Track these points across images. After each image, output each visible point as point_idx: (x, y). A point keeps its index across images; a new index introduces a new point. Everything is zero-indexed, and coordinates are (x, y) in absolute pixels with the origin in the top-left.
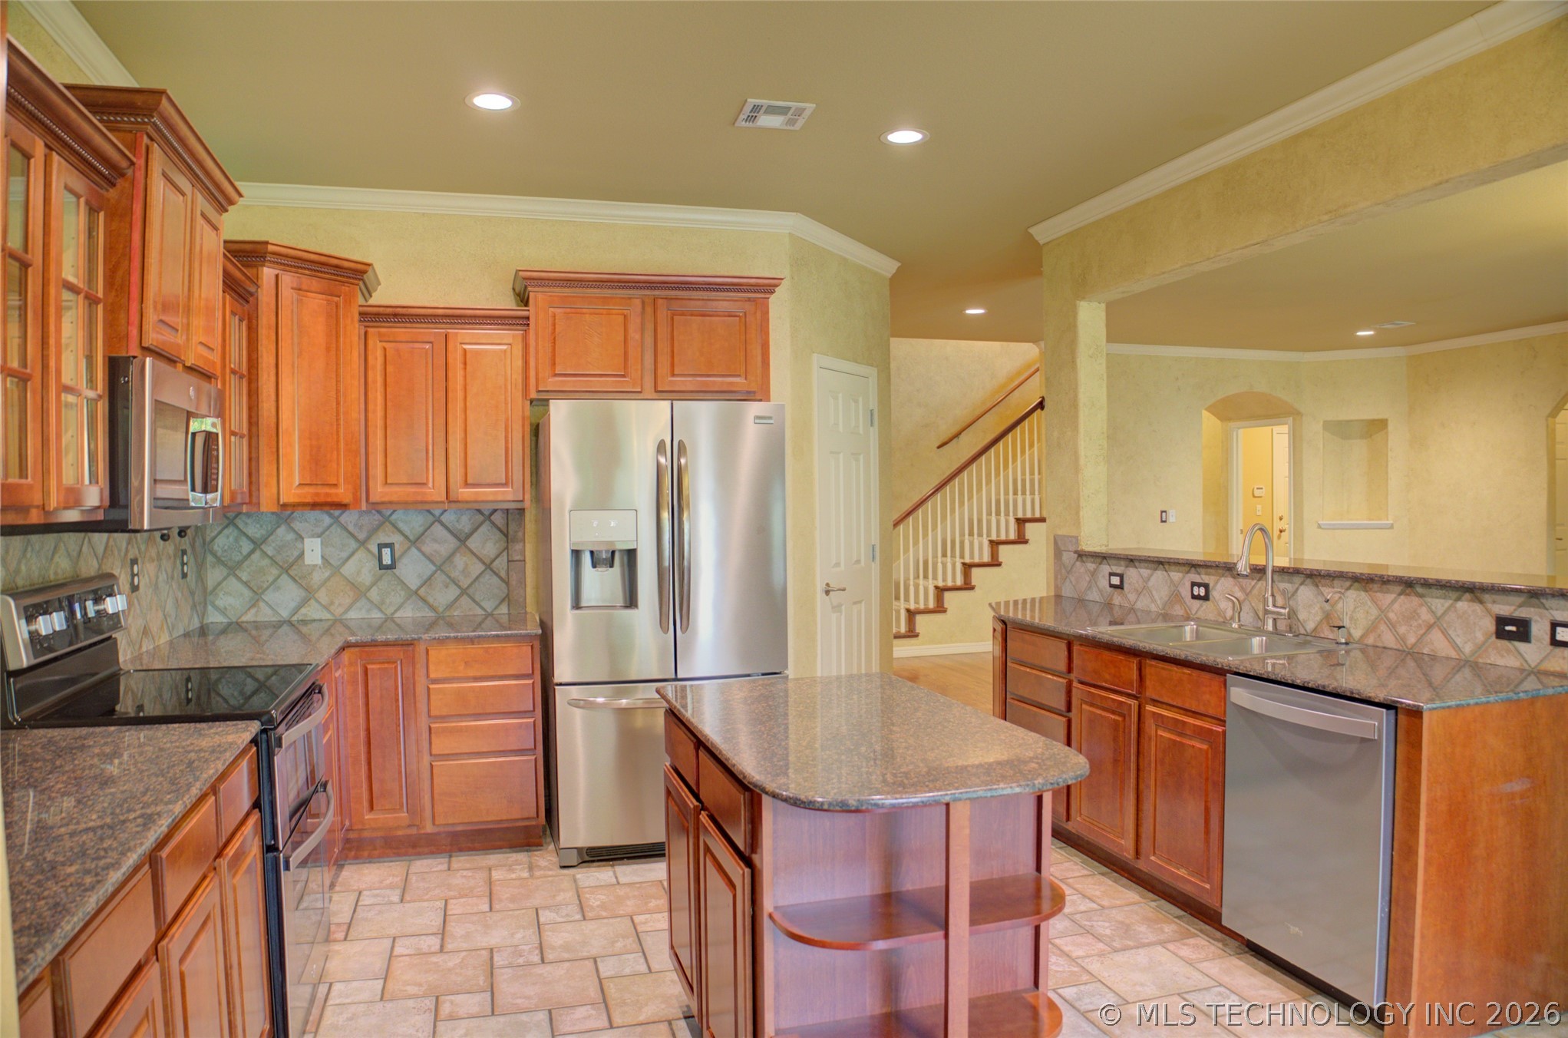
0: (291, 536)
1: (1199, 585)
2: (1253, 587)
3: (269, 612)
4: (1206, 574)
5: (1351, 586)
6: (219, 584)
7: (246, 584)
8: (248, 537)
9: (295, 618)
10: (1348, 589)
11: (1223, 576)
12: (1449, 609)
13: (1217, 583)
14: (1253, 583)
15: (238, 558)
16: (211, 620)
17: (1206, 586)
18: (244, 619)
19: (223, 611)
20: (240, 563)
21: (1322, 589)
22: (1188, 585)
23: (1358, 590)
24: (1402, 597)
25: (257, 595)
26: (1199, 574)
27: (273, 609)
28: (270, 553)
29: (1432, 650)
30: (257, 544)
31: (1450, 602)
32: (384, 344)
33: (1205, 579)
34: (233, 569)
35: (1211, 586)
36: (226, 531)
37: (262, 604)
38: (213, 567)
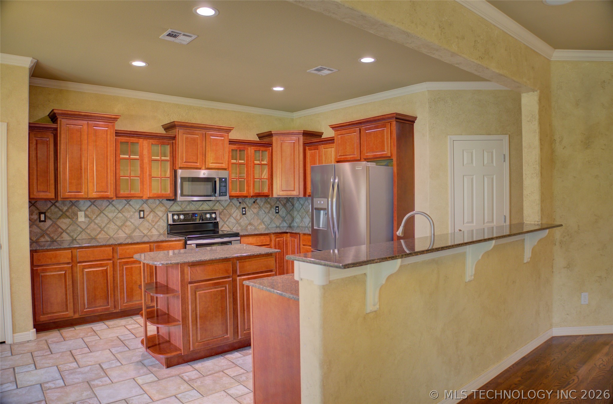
0: (308, 204)
3: (304, 224)
6: (296, 216)
7: (300, 216)
8: (301, 204)
9: (308, 226)
15: (299, 209)
16: (295, 225)
18: (300, 225)
19: (297, 223)
20: (300, 210)
25: (302, 218)
27: (305, 223)
28: (304, 208)
30: (302, 205)
32: (310, 151)
34: (298, 211)
36: (297, 202)
37: (303, 222)
38: (295, 211)
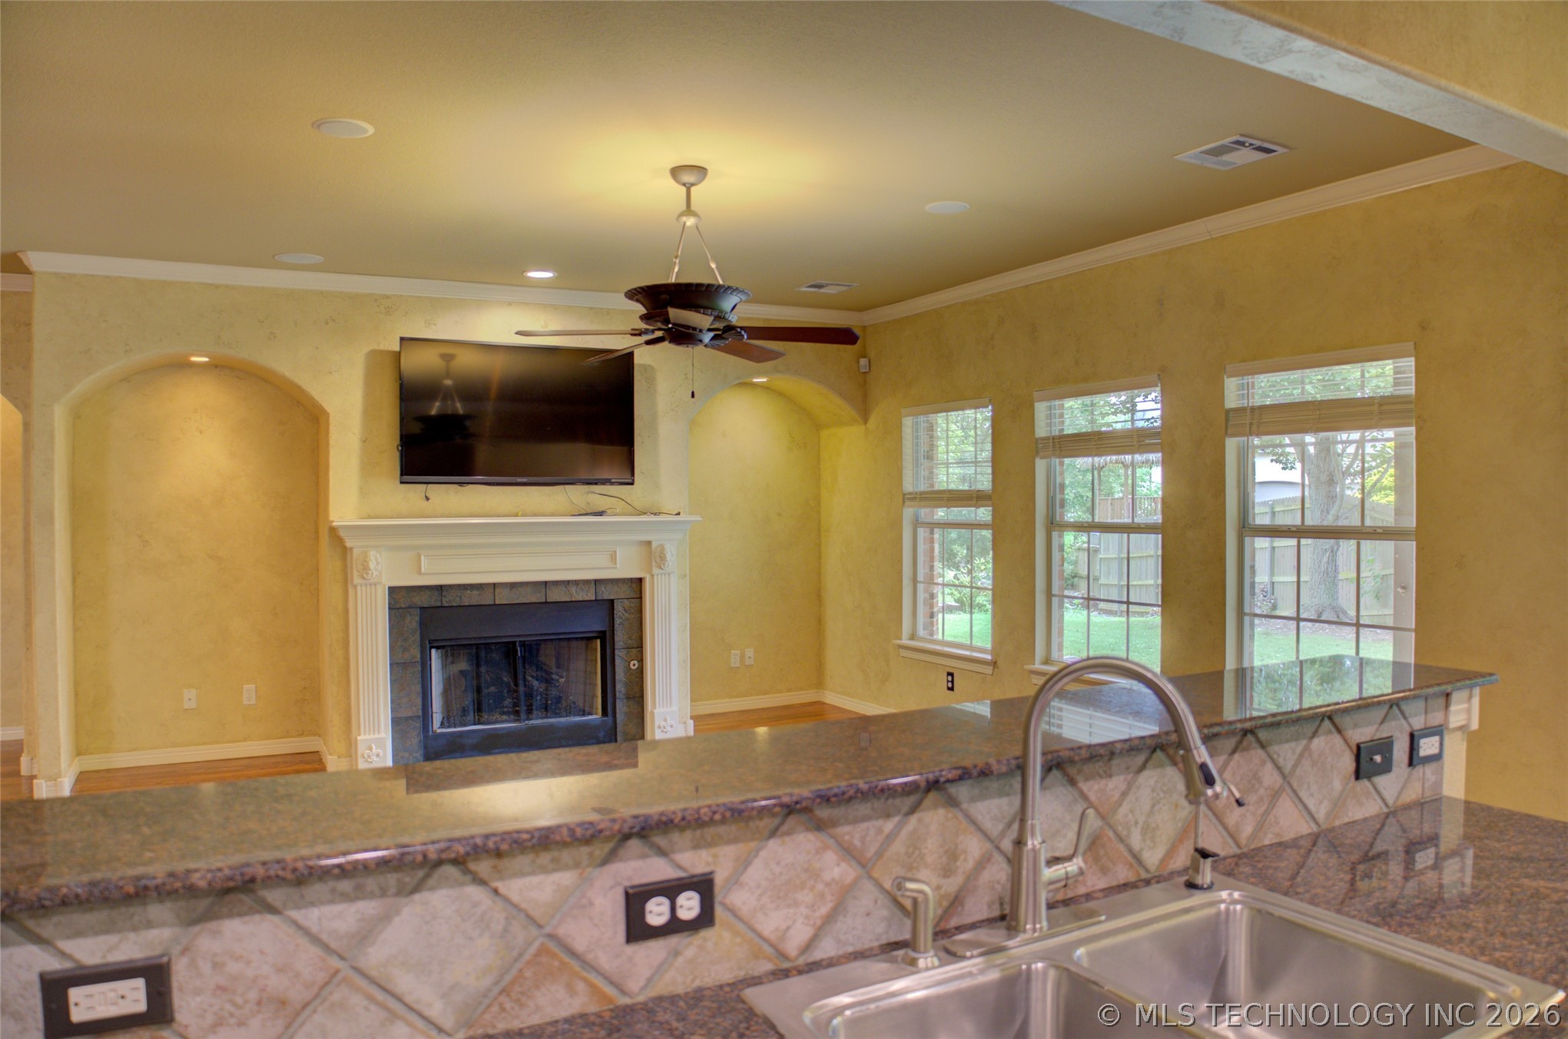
1: (671, 890)
2: (890, 838)
4: (696, 847)
5: (1146, 761)
10: (1142, 768)
11: (773, 834)
12: (1301, 755)
13: (745, 863)
14: (889, 826)
17: (704, 886)
21: (1084, 786)
22: (610, 908)
23: (1161, 765)
24: (1237, 756)
26: (662, 853)
29: (1277, 835)
31: (1304, 742)
33: (693, 861)
35: (719, 880)
